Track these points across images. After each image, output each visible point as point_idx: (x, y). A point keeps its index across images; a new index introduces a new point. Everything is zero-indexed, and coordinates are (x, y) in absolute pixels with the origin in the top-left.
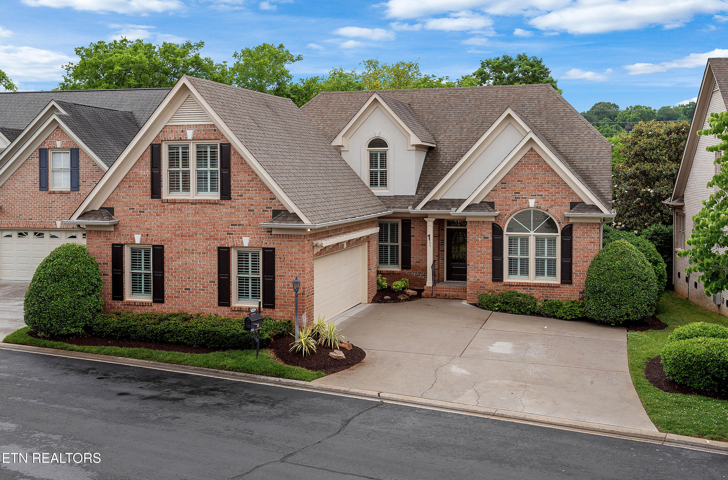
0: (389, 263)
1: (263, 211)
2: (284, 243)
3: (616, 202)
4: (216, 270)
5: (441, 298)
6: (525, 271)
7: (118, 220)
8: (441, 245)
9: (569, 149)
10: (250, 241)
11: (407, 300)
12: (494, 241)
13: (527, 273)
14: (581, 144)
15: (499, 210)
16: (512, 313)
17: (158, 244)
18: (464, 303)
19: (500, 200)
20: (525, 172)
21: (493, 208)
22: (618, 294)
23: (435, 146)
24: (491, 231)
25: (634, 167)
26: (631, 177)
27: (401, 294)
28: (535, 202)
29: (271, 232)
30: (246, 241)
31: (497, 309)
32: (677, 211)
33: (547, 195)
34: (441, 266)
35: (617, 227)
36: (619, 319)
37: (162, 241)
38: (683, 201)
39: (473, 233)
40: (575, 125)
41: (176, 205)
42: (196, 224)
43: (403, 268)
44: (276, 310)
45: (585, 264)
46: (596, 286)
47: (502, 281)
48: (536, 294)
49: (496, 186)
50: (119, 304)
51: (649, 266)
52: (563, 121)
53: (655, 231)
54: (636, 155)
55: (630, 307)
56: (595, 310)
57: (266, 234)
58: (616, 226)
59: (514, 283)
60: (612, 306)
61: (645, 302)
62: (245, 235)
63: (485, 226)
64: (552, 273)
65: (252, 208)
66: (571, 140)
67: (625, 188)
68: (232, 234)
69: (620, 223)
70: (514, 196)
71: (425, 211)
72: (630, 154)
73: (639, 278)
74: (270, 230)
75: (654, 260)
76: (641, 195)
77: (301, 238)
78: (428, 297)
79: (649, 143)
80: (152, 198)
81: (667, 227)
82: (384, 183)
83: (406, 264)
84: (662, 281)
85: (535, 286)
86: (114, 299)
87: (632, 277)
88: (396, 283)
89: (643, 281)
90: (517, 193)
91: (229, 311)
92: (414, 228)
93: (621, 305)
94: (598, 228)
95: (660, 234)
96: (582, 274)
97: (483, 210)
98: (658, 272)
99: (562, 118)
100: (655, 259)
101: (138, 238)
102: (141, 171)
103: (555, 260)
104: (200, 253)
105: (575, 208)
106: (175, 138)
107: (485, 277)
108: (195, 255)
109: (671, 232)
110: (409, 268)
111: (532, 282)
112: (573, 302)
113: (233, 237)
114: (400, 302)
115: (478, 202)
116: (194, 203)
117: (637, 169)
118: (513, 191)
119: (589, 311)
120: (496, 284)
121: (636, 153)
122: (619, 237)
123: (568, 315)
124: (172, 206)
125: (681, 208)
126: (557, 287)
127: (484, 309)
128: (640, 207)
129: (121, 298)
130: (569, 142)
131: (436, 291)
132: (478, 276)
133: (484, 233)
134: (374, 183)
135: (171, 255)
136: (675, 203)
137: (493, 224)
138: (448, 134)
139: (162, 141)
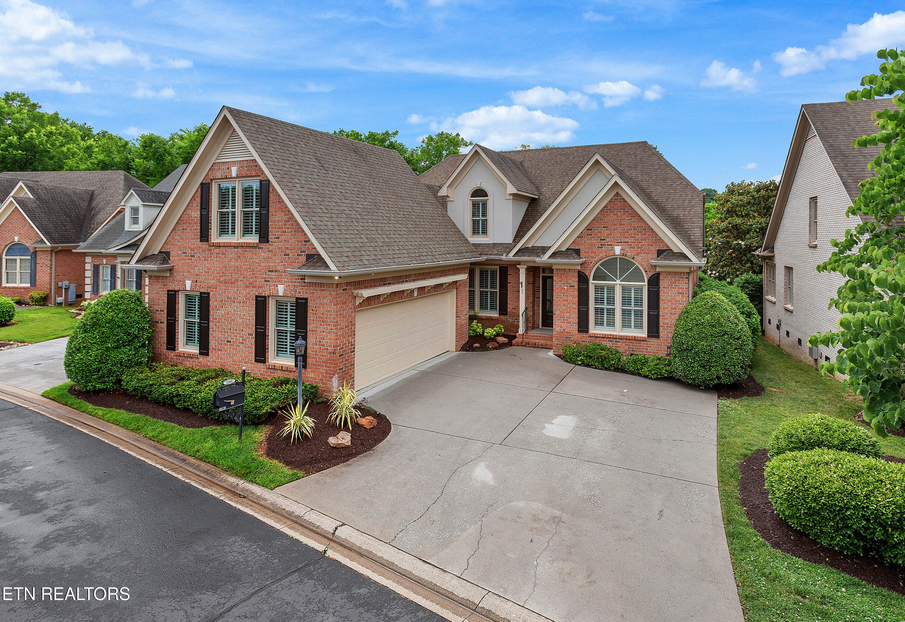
0: (489, 309)
1: (298, 255)
2: (316, 293)
3: (710, 253)
4: (253, 322)
5: (530, 347)
6: (611, 323)
7: (173, 265)
8: (537, 291)
9: (662, 198)
10: (285, 289)
11: (496, 348)
12: (579, 289)
13: (614, 325)
14: (673, 194)
15: (585, 258)
16: (596, 368)
17: (205, 291)
18: (551, 353)
19: (586, 247)
20: (612, 218)
21: (580, 256)
22: (708, 354)
23: (537, 197)
24: (577, 279)
25: (727, 222)
26: (723, 231)
27: (491, 342)
28: (621, 250)
29: (304, 279)
30: (281, 289)
31: (580, 363)
32: (767, 261)
33: (633, 242)
34: (537, 312)
35: (712, 275)
36: (709, 382)
37: (210, 287)
38: (774, 251)
39: (560, 281)
40: (668, 176)
41: (221, 249)
42: (238, 269)
43: (500, 314)
44: (308, 370)
45: (673, 316)
46: (683, 344)
47: (587, 332)
48: (622, 347)
49: (582, 232)
50: (171, 354)
51: (743, 322)
52: (657, 173)
53: (746, 280)
54: (728, 211)
55: (721, 369)
56: (682, 370)
57: (299, 282)
58: (710, 274)
59: (600, 334)
60: (701, 367)
61: (739, 363)
62: (281, 282)
63: (571, 274)
64: (639, 326)
65: (288, 252)
66: (664, 190)
67: (719, 240)
68: (269, 281)
69: (714, 272)
70: (600, 242)
71: (517, 258)
72: (723, 210)
73: (732, 335)
74: (303, 278)
75: (747, 312)
76: (733, 246)
77: (333, 287)
78: (518, 345)
79: (740, 200)
80: (201, 241)
81: (757, 276)
82: (485, 232)
83: (503, 311)
84: (756, 335)
85: (621, 339)
86: (168, 349)
87: (724, 335)
88: (487, 330)
89: (736, 339)
90: (603, 240)
91: (264, 368)
92: (511, 275)
93: (711, 366)
94: (686, 278)
95: (751, 282)
96: (670, 327)
97: (568, 257)
98: (752, 325)
99: (656, 170)
100: (749, 310)
101: (188, 284)
102: (193, 213)
103: (642, 311)
104: (240, 302)
105: (662, 256)
106: (222, 176)
107: (571, 328)
108: (236, 304)
109: (761, 280)
110: (506, 314)
111: (618, 334)
112: (659, 359)
113: (269, 284)
114: (487, 351)
115: (564, 249)
116: (237, 246)
117: (729, 223)
118: (599, 237)
119: (676, 371)
120: (582, 335)
121: (728, 209)
122: (711, 288)
123: (653, 374)
124: (217, 250)
125: (771, 258)
126: (643, 341)
127: (567, 361)
128: (733, 257)
129: (174, 349)
130: (661, 192)
131: (527, 338)
132: (564, 325)
133: (570, 281)
134: (475, 231)
135: (215, 303)
136: (766, 253)
137: (579, 272)
138: (551, 187)
139: (212, 180)
